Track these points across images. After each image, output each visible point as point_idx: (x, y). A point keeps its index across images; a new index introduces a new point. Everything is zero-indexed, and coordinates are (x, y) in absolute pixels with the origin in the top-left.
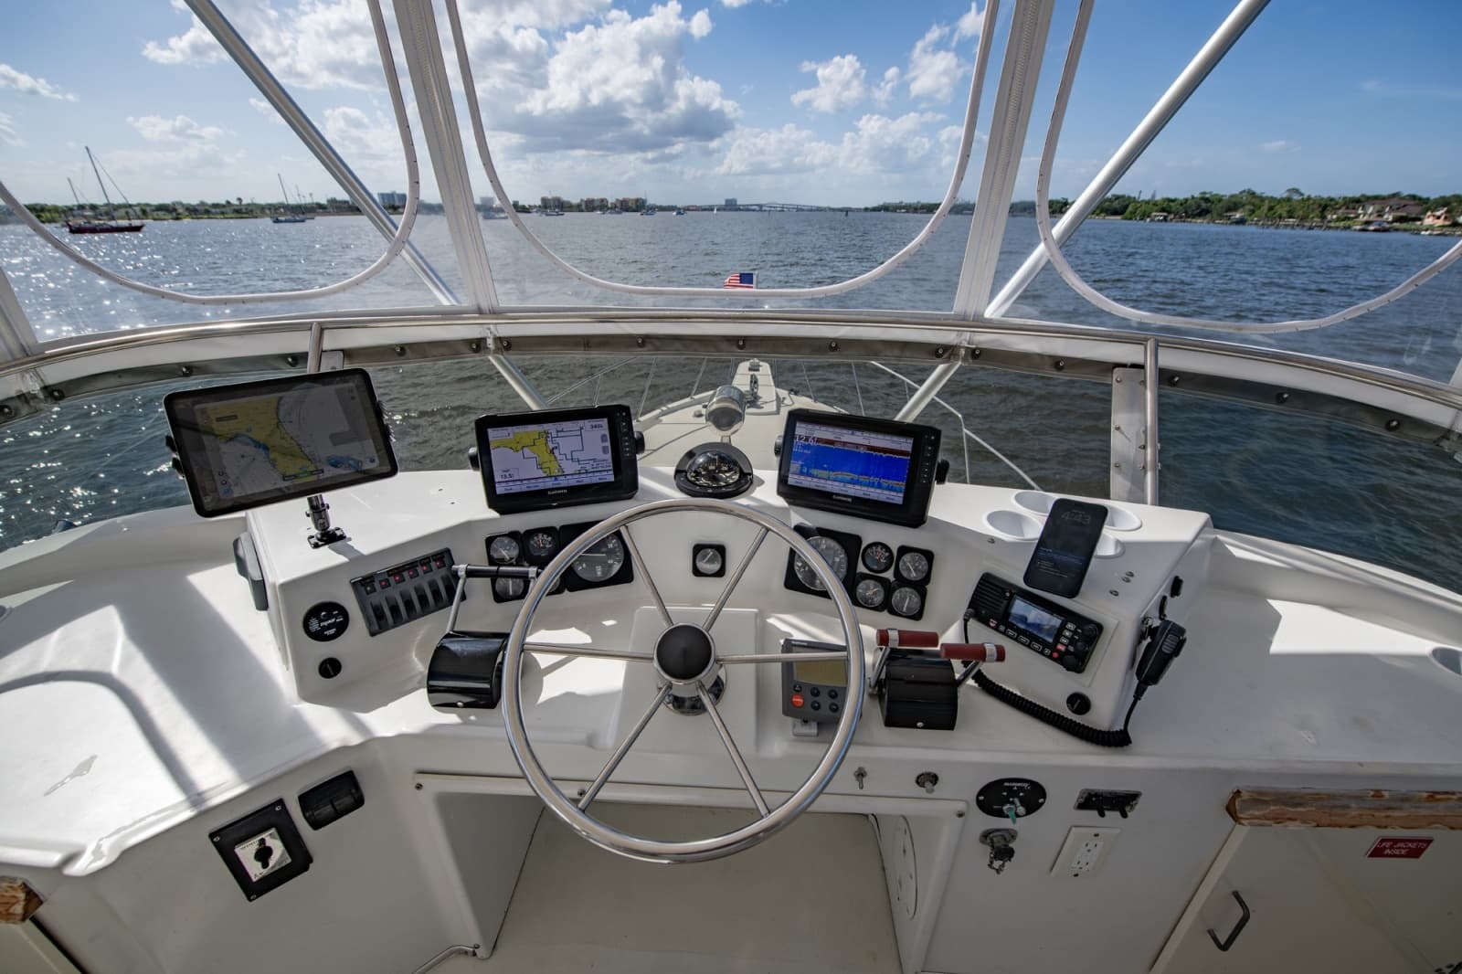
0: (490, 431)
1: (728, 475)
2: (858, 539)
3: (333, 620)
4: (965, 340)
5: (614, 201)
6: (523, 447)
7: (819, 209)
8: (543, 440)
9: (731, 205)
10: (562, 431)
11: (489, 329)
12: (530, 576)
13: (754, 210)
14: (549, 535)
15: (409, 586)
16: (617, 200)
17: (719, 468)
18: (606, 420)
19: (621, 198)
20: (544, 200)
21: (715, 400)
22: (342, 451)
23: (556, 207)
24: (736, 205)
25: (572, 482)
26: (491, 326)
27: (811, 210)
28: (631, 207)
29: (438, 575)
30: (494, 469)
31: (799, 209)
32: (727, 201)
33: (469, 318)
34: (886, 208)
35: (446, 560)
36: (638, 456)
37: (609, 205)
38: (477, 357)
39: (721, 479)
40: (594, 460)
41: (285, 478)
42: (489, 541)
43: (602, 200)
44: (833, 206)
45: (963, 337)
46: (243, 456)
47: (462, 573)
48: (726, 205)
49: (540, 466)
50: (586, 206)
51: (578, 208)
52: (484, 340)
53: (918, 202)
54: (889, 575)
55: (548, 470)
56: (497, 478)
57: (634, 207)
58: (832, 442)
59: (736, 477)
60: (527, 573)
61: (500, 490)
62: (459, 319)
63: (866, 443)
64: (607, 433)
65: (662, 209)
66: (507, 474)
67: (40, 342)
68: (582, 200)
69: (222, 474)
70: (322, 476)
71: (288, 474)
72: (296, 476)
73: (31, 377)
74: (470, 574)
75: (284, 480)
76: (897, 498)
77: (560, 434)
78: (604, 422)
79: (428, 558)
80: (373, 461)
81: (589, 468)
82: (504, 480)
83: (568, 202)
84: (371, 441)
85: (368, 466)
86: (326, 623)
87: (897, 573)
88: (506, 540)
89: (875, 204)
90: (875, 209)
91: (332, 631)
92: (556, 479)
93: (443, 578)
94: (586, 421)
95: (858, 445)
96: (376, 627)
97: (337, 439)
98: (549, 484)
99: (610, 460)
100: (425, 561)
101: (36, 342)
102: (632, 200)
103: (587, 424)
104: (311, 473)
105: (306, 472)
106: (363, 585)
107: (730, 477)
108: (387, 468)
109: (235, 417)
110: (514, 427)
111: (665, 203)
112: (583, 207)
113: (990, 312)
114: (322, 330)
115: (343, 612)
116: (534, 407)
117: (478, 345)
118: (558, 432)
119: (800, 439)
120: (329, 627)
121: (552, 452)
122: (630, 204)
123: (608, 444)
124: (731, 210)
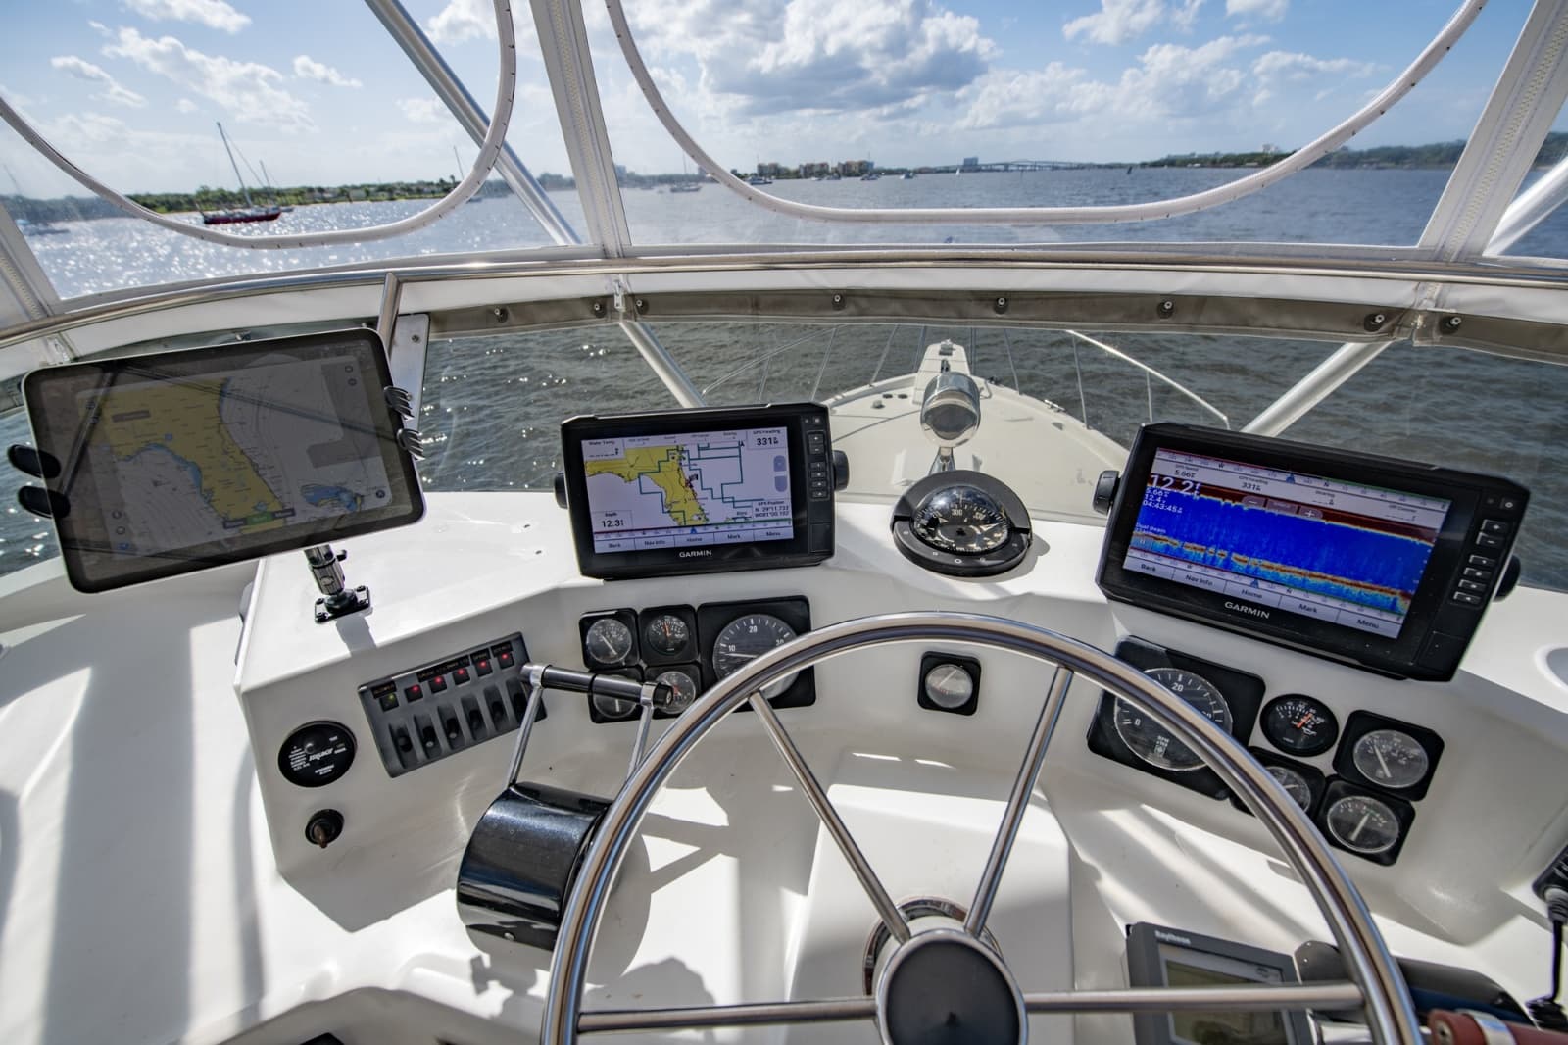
0: (585, 444)
1: (985, 529)
2: (1258, 685)
3: (330, 751)
4: (1430, 299)
5: (835, 165)
6: (640, 474)
7: (1081, 167)
8: (674, 464)
9: (971, 165)
10: (707, 448)
11: (618, 281)
12: (643, 698)
13: (998, 170)
14: (681, 618)
15: (453, 697)
16: (839, 164)
17: (969, 513)
18: (784, 430)
19: (843, 162)
20: (761, 167)
21: (936, 393)
22: (333, 474)
23: (774, 174)
24: (976, 164)
25: (722, 538)
26: (621, 277)
27: (1071, 168)
28: (854, 172)
29: (499, 679)
30: (591, 510)
31: (1055, 167)
32: (966, 160)
33: (589, 265)
34: (1171, 162)
35: (516, 653)
36: (837, 495)
37: (830, 169)
38: (602, 324)
39: (973, 537)
40: (761, 501)
41: (226, 524)
42: (586, 624)
43: (823, 165)
44: (1097, 161)
45: (1427, 294)
46: (156, 484)
47: (535, 681)
48: (965, 165)
49: (668, 508)
50: (805, 172)
51: (796, 175)
52: (611, 297)
53: (1217, 154)
54: (1324, 762)
55: (680, 515)
56: (596, 527)
57: (857, 170)
58: (1237, 495)
59: (1002, 536)
60: (638, 692)
61: (601, 546)
62: (576, 266)
63: (1323, 501)
64: (785, 453)
65: (890, 172)
66: (613, 519)
67: (63, 298)
68: (800, 166)
69: (119, 514)
70: (291, 521)
71: (232, 516)
72: (245, 521)
73: (56, 345)
74: (548, 682)
75: (225, 527)
76: (1389, 625)
77: (703, 454)
78: (782, 433)
79: (486, 650)
80: (381, 495)
81: (750, 513)
82: (607, 529)
83: (786, 169)
84: (380, 459)
85: (372, 503)
86: (318, 757)
87: (1342, 761)
88: (613, 624)
89: (1156, 157)
90: (1155, 164)
91: (328, 769)
92: (693, 532)
93: (508, 684)
94: (751, 431)
95: (1299, 506)
96: (396, 763)
97: (320, 455)
98: (682, 539)
99: (788, 503)
100: (480, 655)
101: (57, 298)
102: (856, 163)
103: (749, 436)
104: (274, 515)
105: (263, 513)
106: (379, 694)
107: (989, 534)
108: (407, 508)
109: (146, 414)
110: (627, 439)
111: (894, 166)
112: (802, 173)
113: (1492, 252)
114: (399, 284)
115: (347, 738)
116: (685, 402)
117: (601, 306)
118: (699, 449)
119: (1161, 483)
120: (323, 762)
121: (689, 484)
122: (853, 168)
123: (786, 473)
124: (970, 171)
